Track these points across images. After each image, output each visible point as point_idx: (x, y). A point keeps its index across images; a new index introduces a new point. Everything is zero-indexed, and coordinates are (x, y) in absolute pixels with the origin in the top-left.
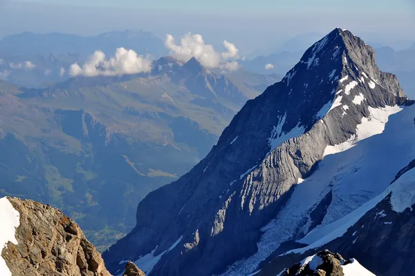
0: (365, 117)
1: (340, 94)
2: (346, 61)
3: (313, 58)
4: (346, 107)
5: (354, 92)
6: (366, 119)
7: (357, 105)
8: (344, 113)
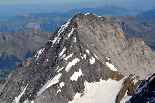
0: (79, 92)
1: (60, 72)
2: (75, 41)
3: (57, 38)
4: (62, 84)
5: (74, 69)
6: (79, 94)
7: (74, 81)
8: (60, 90)
